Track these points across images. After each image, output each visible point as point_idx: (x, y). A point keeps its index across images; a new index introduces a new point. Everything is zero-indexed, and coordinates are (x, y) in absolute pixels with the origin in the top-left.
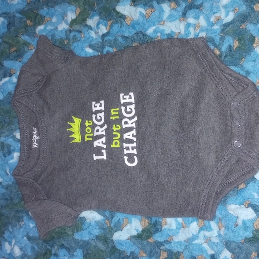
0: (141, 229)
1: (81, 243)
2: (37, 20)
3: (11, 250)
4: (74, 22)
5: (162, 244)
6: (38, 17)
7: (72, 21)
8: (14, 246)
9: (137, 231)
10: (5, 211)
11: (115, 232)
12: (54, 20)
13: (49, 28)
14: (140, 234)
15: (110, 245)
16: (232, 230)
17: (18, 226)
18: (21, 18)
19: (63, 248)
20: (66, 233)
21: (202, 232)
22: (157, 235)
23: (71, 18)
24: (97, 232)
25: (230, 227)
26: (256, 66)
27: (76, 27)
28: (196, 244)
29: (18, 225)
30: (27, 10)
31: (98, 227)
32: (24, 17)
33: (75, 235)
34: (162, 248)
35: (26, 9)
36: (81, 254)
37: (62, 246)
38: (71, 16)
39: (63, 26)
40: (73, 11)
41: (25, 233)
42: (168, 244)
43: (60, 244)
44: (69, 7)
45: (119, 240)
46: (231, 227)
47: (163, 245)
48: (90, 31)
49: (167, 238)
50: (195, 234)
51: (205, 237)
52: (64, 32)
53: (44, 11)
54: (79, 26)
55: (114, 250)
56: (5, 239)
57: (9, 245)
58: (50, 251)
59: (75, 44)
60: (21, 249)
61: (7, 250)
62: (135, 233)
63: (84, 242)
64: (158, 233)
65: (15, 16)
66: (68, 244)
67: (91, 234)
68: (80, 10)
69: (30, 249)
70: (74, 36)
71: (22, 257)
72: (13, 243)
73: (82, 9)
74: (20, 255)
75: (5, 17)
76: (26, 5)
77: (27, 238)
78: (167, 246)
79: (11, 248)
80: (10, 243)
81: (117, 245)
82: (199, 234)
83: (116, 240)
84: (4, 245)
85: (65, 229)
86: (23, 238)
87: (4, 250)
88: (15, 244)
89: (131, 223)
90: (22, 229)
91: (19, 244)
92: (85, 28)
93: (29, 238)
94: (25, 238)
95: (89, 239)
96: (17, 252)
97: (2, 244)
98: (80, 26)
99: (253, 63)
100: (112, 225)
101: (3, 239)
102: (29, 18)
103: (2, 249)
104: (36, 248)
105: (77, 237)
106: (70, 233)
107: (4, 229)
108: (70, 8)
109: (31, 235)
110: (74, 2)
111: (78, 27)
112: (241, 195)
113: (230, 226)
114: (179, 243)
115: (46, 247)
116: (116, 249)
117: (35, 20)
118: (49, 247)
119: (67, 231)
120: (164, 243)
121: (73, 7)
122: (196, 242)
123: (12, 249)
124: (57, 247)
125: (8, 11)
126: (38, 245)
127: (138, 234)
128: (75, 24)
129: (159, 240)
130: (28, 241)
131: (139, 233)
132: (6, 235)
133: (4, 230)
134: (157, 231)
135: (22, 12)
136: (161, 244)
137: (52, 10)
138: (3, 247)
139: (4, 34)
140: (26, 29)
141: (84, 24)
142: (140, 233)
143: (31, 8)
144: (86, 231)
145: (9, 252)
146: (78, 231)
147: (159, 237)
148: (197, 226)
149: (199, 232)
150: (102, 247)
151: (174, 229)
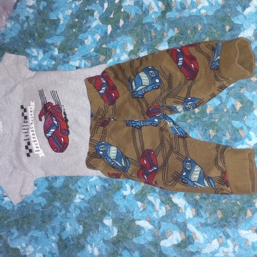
0: (180, 240)
1: (138, 246)
5: (194, 253)
8: (94, 248)
9: (177, 241)
10: (88, 221)
17: (97, 232)
19: (125, 250)
21: (221, 248)
22: (190, 246)
29: (96, 232)
36: (138, 255)
37: (125, 248)
41: (102, 238)
42: (199, 254)
43: (123, 246)
49: (198, 250)
50: (216, 248)
51: (223, 251)
56: (88, 242)
57: (91, 247)
58: (117, 252)
60: (99, 250)
62: (176, 243)
64: (191, 245)
66: (129, 247)
67: (146, 239)
69: (104, 250)
71: (99, 256)
72: (93, 246)
77: (103, 241)
78: (198, 256)
79: (92, 249)
80: (91, 245)
81: (163, 250)
82: (219, 250)
83: (162, 246)
86: (100, 241)
87: (87, 251)
88: (94, 246)
89: (173, 234)
90: (99, 235)
91: (97, 246)
93: (104, 241)
94: (102, 241)
96: (96, 252)
97: (86, 246)
101: (86, 242)
109: (106, 239)
116: (163, 253)
118: (115, 248)
119: (128, 236)
120: (196, 253)
122: (217, 255)
124: (122, 249)
127: (178, 243)
129: (192, 251)
130: (103, 244)
132: (89, 239)
133: (87, 235)
134: (190, 243)
138: (86, 249)
142: (179, 242)
144: (142, 237)
145: (90, 252)
146: (136, 236)
147: (191, 248)
148: (217, 242)
149: (219, 248)
150: (154, 251)
151: (202, 243)
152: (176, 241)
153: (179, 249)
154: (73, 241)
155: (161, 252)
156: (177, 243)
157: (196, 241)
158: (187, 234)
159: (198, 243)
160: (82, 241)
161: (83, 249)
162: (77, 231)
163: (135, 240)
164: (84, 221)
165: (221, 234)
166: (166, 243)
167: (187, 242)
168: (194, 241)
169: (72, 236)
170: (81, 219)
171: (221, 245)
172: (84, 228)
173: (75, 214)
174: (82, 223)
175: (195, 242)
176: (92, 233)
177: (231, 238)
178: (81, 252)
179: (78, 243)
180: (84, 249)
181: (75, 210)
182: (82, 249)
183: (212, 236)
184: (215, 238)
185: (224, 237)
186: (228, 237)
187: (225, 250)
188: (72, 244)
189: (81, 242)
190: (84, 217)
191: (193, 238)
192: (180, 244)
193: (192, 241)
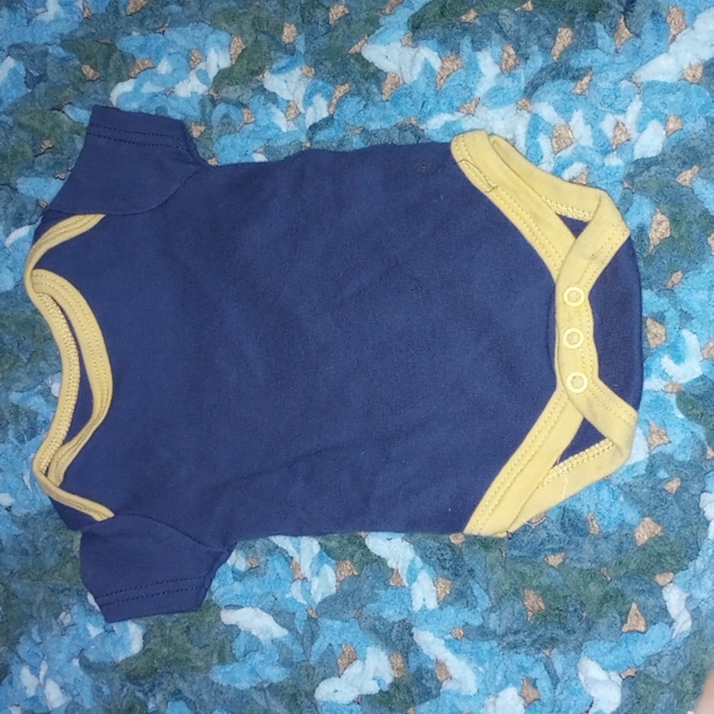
0: (389, 679)
2: (111, 66)
3: (37, 690)
4: (224, 77)
6: (116, 56)
7: (219, 72)
9: (379, 685)
10: (19, 586)
11: (322, 679)
12: (164, 67)
13: (148, 88)
17: (56, 629)
18: (64, 58)
19: (177, 700)
20: (189, 661)
23: (218, 66)
24: (274, 674)
27: (232, 92)
29: (54, 626)
30: (83, 38)
32: (74, 55)
35: (80, 34)
37: (177, 695)
38: (218, 59)
39: (191, 88)
40: (222, 46)
41: (75, 650)
43: (171, 689)
44: (211, 33)
45: (332, 703)
48: (273, 107)
52: (194, 102)
53: (132, 41)
54: (238, 90)
56: (19, 657)
57: (33, 673)
58: (144, 705)
60: (64, 688)
61: (26, 688)
62: (373, 688)
65: (46, 54)
66: (192, 693)
67: (256, 675)
68: (245, 42)
69: (89, 693)
70: (224, 116)
71: (66, 711)
72: (42, 673)
73: (251, 40)
74: (62, 706)
75: (18, 58)
76: (81, 24)
77: (80, 662)
79: (36, 683)
80: (35, 670)
83: (324, 703)
84: (19, 673)
85: (187, 651)
86: (69, 661)
87: (18, 687)
88: (47, 676)
89: (364, 659)
90: (66, 640)
91: (58, 678)
93: (87, 666)
94: (76, 662)
95: (249, 686)
96: (55, 697)
97: (13, 672)
98: (242, 88)
100: (313, 659)
101: (16, 659)
102: (87, 59)
104: (106, 690)
106: (200, 663)
107: (18, 632)
108: (213, 37)
109: (91, 658)
110: (227, 22)
111: (236, 91)
115: (133, 692)
117: (106, 66)
118: (140, 695)
119: (191, 656)
121: (224, 37)
123: (41, 687)
124: (163, 695)
125: (29, 39)
126: (110, 683)
127: (381, 691)
128: (228, 83)
130: (81, 673)
131: (384, 690)
132: (24, 648)
135: (68, 42)
137: (156, 40)
138: (15, 680)
139: (16, 104)
140: (78, 90)
142: (386, 689)
143: (94, 31)
144: (245, 667)
145: (31, 692)
151: (472, 694)
152: (375, 683)
156: (378, 689)
157: (447, 686)
158: (414, 664)
159: (458, 695)
163: (220, 675)
165: (538, 672)
166: (336, 691)
168: (439, 685)
175: (441, 690)
176: (39, 630)
191: (434, 678)
192: (387, 693)
193: (433, 686)
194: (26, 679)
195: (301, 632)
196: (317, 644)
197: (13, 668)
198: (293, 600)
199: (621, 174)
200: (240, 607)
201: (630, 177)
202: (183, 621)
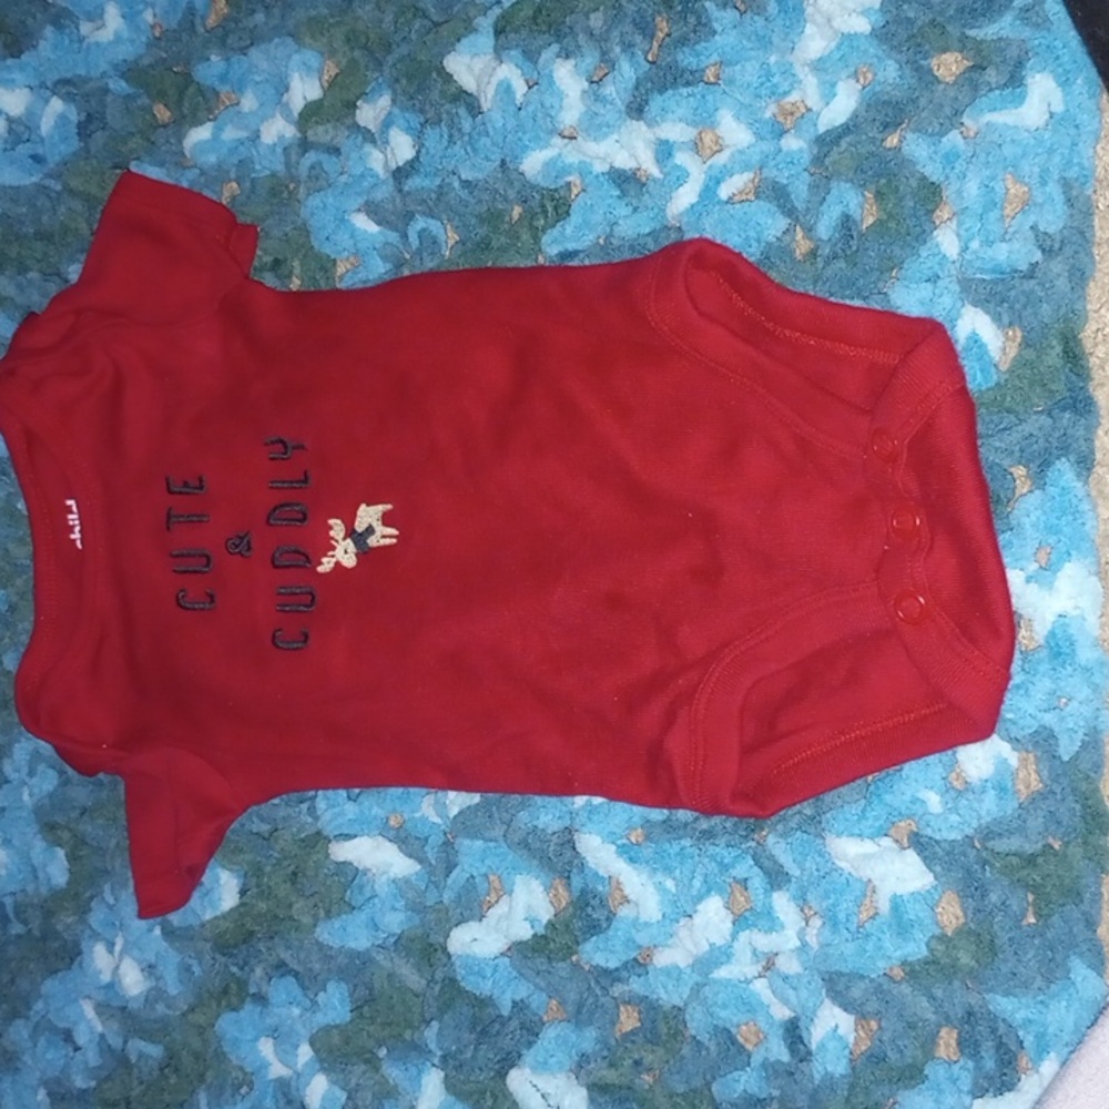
0: (545, 919)
1: (342, 960)
2: (186, 105)
3: (112, 974)
4: (312, 113)
5: (616, 975)
6: (191, 90)
7: (306, 106)
8: (120, 960)
9: (533, 926)
10: (89, 828)
11: (456, 925)
12: (248, 102)
13: (230, 134)
14: (542, 936)
15: (439, 975)
16: (850, 932)
18: (129, 95)
19: (282, 975)
20: (291, 918)
21: (744, 936)
22: (593, 943)
23: (305, 98)
24: (395, 921)
25: (844, 920)
26: (940, 300)
27: (321, 133)
28: (727, 983)
30: (151, 66)
31: (401, 904)
32: (141, 91)
33: (318, 930)
34: (617, 990)
35: (147, 61)
36: (342, 1001)
37: (281, 968)
38: (304, 89)
39: (278, 130)
40: (309, 68)
42: (639, 976)
43: (273, 960)
44: (297, 52)
45: (468, 956)
46: (848, 920)
47: (619, 980)
48: (368, 148)
49: (633, 954)
50: (719, 942)
51: (754, 952)
52: (279, 150)
53: (210, 69)
54: (331, 130)
55: (452, 991)
56: (92, 929)
57: (107, 951)
58: (242, 985)
59: (315, 201)
60: (146, 972)
61: (100, 972)
62: (524, 932)
63: (354, 955)
64: (595, 938)
65: (106, 91)
66: (299, 961)
67: (376, 928)
68: (337, 65)
69: (175, 974)
70: (312, 167)
71: (146, 1000)
72: (118, 948)
73: (344, 62)
74: (142, 993)
75: (67, 97)
76: (149, 46)
77: (162, 930)
78: (636, 985)
79: (111, 963)
80: (110, 946)
81: (460, 973)
82: (735, 944)
83: (460, 956)
84: (92, 952)
85: (290, 906)
87: (91, 972)
88: (124, 952)
89: (511, 893)
91: (135, 953)
92: (354, 136)
93: (171, 933)
94: (158, 931)
95: (369, 944)
96: (133, 981)
97: (84, 950)
98: (335, 128)
99: (929, 286)
100: (447, 897)
101: (88, 933)
102: (160, 96)
103: (84, 965)
104: (197, 970)
105: (326, 936)
106: (306, 920)
107: (88, 895)
108: (296, 57)
109: (177, 922)
110: (312, 37)
111: (327, 132)
112: (881, 800)
113: (842, 916)
114: (673, 973)
115: (226, 966)
116: (459, 988)
117: (179, 104)
118: (234, 969)
119: (294, 912)
120: (625, 974)
121: (310, 57)
122: (722, 973)
123: (116, 968)
124: (264, 969)
125: (81, 72)
126: (199, 957)
127: (535, 936)
128: (317, 123)
129: (603, 963)
130: (166, 944)
131: (539, 934)
132: (96, 917)
133: (91, 899)
134: (594, 928)
135: (132, 73)
136: (609, 976)
137: (239, 64)
138: (87, 962)
139: (65, 164)
140: (148, 139)
141: (348, 121)
142: (541, 931)
143: (164, 55)
144: (361, 917)
145: (106, 978)
146: (328, 914)
147: (598, 953)
148: (724, 912)
149: (734, 936)
150: (412, 978)
151: (654, 921)
152: (526, 925)
153: (541, 962)
154: (25, 922)
155: (451, 982)
156: (531, 932)
157: (624, 912)
158: (578, 883)
159: (634, 923)
160: (65, 920)
161: (72, 960)
162: (41, 875)
164: (72, 825)
165: (745, 868)
166: (475, 940)
167: (577, 924)
168: (611, 915)
169: (20, 897)
170: (60, 819)
171: (740, 922)
172: (72, 858)
173: (31, 795)
174: (66, 835)
175: (615, 920)
176: (113, 890)
177: (793, 886)
178: (60, 974)
179: (48, 934)
180: (76, 963)
181: (31, 773)
182: (67, 960)
183: (697, 883)
184: (709, 891)
185: (758, 881)
186: (776, 877)
187: (764, 942)
188: (19, 936)
189: (59, 927)
190: (74, 808)
191: (603, 904)
193: (602, 918)
194: (100, 958)
195: (433, 862)
196: (453, 875)
197: (84, 946)
198: (424, 819)
199: (806, 159)
200: (355, 836)
201: (818, 160)
202: (285, 863)
